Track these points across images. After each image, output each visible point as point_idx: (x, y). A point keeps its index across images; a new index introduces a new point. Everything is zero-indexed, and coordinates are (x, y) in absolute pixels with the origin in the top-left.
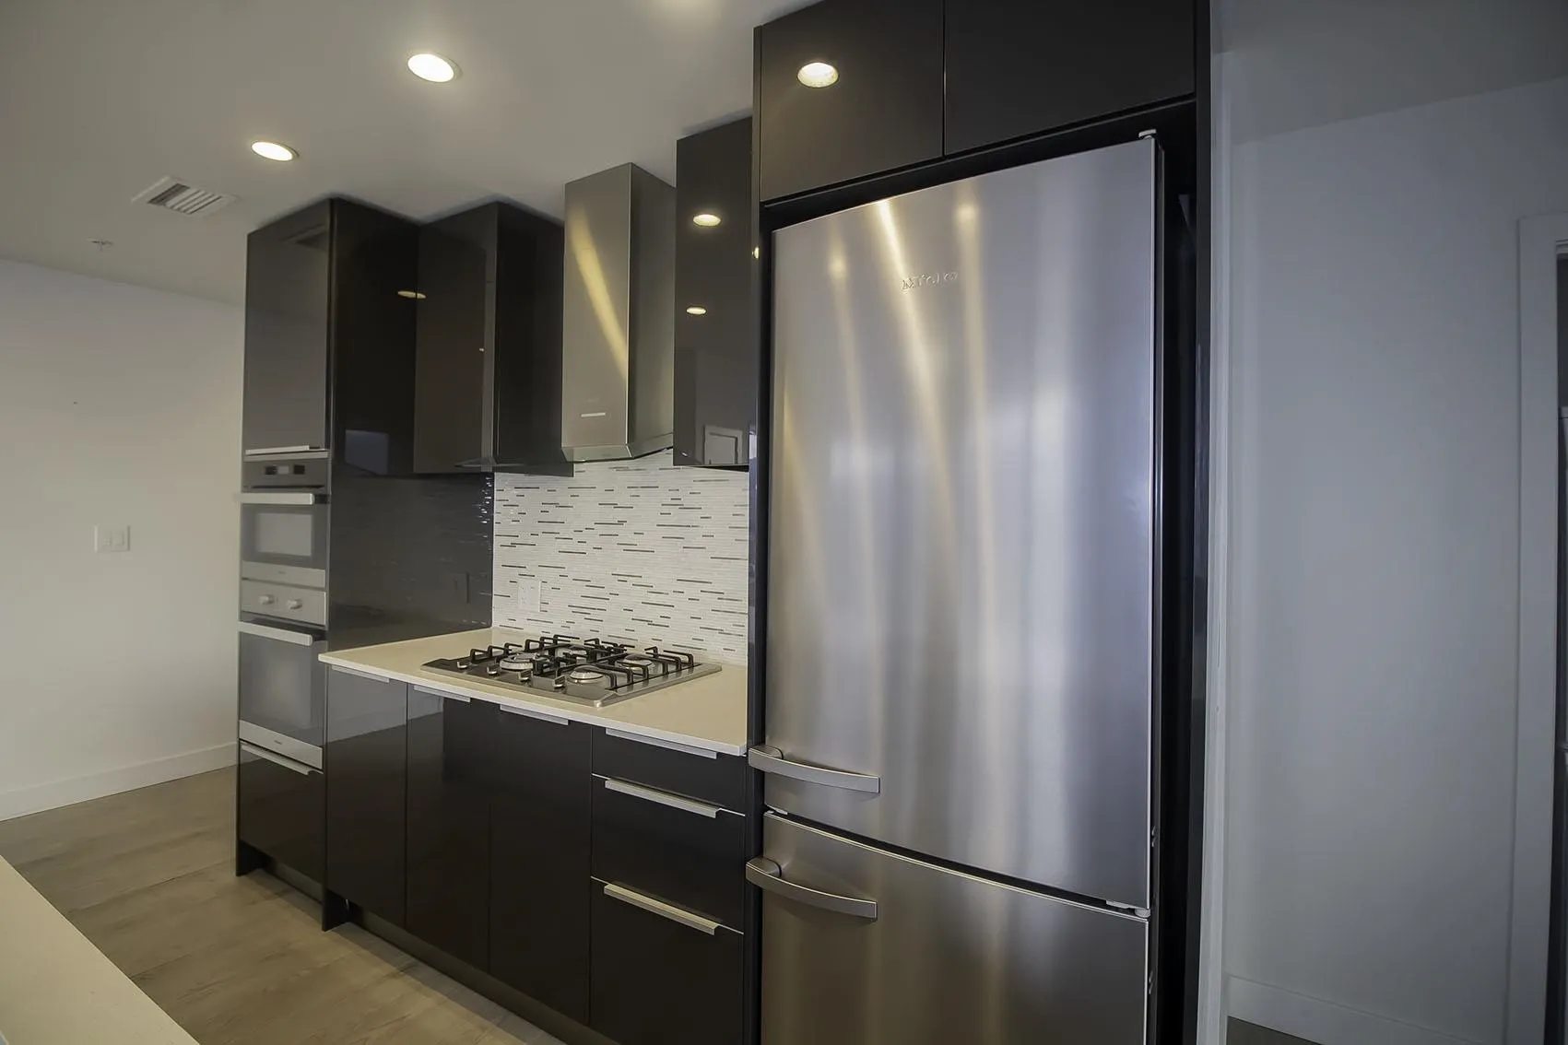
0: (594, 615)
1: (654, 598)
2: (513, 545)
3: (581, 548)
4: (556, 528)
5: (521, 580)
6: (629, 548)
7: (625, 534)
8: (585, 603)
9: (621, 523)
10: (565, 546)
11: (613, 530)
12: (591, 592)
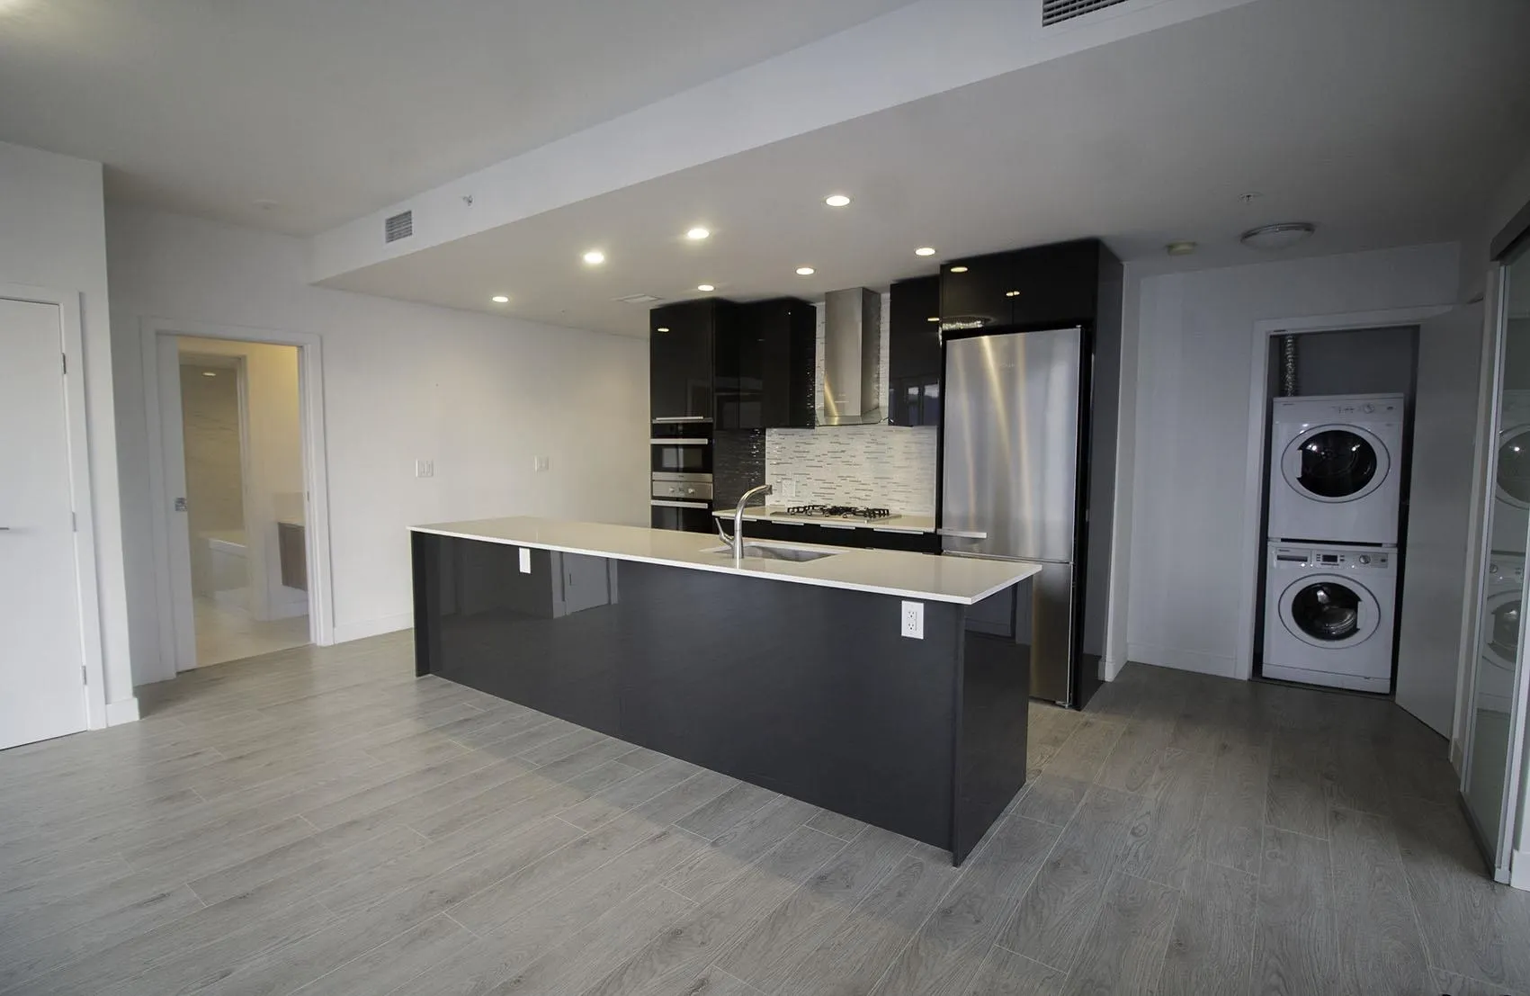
0: (827, 496)
1: (861, 487)
2: (778, 464)
3: (819, 464)
4: (805, 455)
5: (784, 481)
6: (848, 463)
7: (845, 457)
8: (823, 491)
9: (843, 451)
10: (810, 463)
11: (837, 455)
12: (826, 485)
